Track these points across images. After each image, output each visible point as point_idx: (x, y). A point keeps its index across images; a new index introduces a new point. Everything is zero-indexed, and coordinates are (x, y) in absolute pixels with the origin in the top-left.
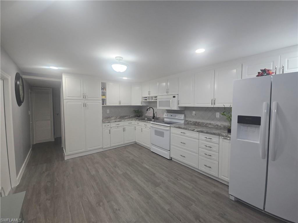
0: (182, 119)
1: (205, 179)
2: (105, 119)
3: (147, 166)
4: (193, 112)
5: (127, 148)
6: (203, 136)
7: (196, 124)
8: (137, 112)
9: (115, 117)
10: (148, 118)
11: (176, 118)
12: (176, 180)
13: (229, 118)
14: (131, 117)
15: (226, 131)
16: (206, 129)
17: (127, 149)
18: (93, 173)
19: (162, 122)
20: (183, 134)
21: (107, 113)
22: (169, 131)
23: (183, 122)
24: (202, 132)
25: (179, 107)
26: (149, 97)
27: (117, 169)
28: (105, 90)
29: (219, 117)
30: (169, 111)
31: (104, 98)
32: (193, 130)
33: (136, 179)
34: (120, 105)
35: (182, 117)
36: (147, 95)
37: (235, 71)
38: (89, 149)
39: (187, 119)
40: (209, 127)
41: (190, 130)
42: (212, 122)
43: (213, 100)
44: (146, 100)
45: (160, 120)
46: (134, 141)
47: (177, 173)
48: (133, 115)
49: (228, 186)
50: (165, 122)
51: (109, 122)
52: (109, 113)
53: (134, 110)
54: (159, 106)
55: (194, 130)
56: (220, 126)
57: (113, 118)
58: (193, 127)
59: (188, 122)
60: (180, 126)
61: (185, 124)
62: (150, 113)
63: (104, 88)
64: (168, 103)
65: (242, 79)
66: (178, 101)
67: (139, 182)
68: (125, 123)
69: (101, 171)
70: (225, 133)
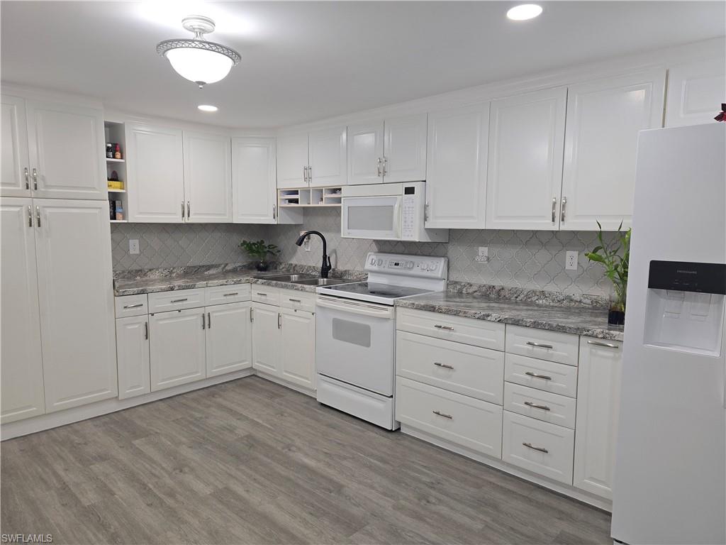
0: (439, 276)
1: (526, 493)
2: (124, 277)
3: (307, 461)
4: (481, 249)
5: (221, 396)
6: (519, 338)
7: (492, 295)
8: (258, 252)
9: (166, 272)
10: (301, 276)
11: (416, 271)
12: (423, 502)
13: (616, 269)
14: (230, 271)
15: (599, 319)
16: (531, 312)
17: (219, 400)
18: (90, 497)
19: (360, 288)
20: (446, 332)
21: (132, 252)
22: (390, 323)
23: (440, 287)
24: (516, 323)
25: (429, 231)
26: (307, 191)
27: (188, 478)
28: (118, 155)
29: (575, 267)
30: (386, 247)
31: (116, 187)
32: (483, 318)
33: (270, 509)
34: (186, 220)
35: (437, 266)
36: (299, 184)
37: (639, 95)
38: (58, 405)
39: (454, 277)
40: (538, 305)
41: (473, 317)
42: (550, 288)
43: (558, 206)
44: (296, 201)
45: (350, 281)
46: (246, 364)
47: (424, 479)
48: (239, 264)
49: (610, 514)
50: (369, 287)
51: (143, 292)
52: (138, 252)
53: (244, 242)
54: (348, 228)
55: (489, 318)
56: (580, 302)
57: (155, 275)
58: (479, 307)
59: (458, 287)
60: (432, 303)
61: (447, 296)
62: (309, 256)
63: (115, 148)
64: (384, 214)
65: (663, 126)
66: (426, 207)
67: (282, 518)
68: (208, 295)
69: (123, 490)
70: (600, 326)
